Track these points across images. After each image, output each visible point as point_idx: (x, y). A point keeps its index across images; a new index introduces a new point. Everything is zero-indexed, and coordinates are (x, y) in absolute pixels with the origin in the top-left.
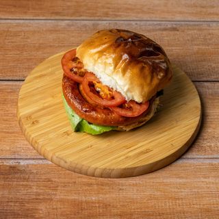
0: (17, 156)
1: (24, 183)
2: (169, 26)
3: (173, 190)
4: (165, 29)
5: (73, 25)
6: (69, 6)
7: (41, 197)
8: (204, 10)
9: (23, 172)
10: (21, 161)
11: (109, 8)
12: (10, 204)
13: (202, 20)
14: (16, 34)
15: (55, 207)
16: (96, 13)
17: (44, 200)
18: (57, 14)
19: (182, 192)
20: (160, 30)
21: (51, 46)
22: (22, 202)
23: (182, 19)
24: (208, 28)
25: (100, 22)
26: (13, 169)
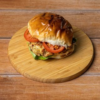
0: (7, 73)
1: (10, 86)
2: (79, 13)
4: (77, 14)
5: (34, 13)
6: (33, 4)
7: (18, 92)
8: (96, 5)
9: (10, 80)
10: (9, 75)
11: (51, 4)
12: (3, 95)
13: (95, 10)
14: (8, 17)
15: (24, 97)
16: (45, 7)
17: (19, 94)
18: (27, 7)
20: (75, 14)
21: (24, 22)
22: (9, 95)
23: (85, 9)
24: (97, 13)
26: (5, 79)
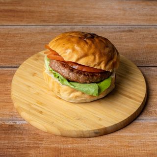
0: (14, 118)
1: (20, 136)
2: (127, 29)
3: (127, 141)
4: (123, 31)
5: (56, 29)
6: (53, 16)
7: (31, 145)
8: (153, 17)
9: (19, 129)
10: (17, 122)
11: (82, 17)
12: (9, 150)
13: (151, 24)
14: (14, 36)
15: (41, 152)
16: (73, 21)
17: (34, 147)
18: (44, 21)
19: (133, 142)
20: (120, 31)
21: (39, 44)
22: (17, 149)
23: (136, 24)
24: (155, 30)
25: (76, 27)
26: (11, 127)
